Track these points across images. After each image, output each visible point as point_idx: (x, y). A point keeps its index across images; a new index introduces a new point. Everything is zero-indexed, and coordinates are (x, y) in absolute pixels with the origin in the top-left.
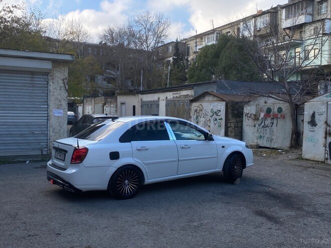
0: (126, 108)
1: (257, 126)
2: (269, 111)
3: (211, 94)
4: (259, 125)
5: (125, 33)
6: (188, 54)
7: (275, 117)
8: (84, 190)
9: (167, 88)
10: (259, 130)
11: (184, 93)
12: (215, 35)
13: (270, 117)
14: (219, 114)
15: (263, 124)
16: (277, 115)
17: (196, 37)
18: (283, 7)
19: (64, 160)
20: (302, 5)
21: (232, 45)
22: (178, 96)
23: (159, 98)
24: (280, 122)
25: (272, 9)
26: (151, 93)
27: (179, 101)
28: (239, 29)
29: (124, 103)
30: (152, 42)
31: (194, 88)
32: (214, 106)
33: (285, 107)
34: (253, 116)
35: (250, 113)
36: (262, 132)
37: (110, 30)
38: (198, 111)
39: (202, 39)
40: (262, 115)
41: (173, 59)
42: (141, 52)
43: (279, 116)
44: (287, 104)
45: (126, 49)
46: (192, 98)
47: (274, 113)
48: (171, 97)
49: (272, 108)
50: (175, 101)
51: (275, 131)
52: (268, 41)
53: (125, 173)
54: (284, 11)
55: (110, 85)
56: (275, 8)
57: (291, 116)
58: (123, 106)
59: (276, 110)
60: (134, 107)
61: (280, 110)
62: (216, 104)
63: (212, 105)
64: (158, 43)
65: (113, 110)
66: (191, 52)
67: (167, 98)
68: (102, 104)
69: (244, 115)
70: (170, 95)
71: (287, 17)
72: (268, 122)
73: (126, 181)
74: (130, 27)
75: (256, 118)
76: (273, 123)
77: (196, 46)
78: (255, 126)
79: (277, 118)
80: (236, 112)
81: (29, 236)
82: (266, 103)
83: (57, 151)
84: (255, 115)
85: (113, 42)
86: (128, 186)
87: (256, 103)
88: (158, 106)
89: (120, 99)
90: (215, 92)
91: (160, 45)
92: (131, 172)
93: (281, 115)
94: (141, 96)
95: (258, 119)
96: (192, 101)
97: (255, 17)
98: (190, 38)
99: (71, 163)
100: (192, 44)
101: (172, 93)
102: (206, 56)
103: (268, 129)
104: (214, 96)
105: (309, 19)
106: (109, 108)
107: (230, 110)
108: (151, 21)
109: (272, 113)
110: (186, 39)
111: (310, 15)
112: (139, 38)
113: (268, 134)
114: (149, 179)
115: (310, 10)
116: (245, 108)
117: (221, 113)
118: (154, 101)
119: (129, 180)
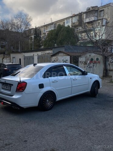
0: (15, 60)
1: (86, 67)
2: (92, 60)
3: (62, 52)
4: (87, 67)
5: (10, 23)
6: (41, 34)
7: (95, 63)
8: (25, 108)
9: (33, 50)
10: (87, 69)
11: (47, 52)
12: (53, 25)
13: (93, 62)
14: (67, 62)
15: (89, 66)
16: (96, 62)
17: (45, 26)
18: (84, 13)
19: (10, 90)
20: (93, 12)
21: (63, 30)
22: (44, 53)
23: (34, 55)
24: (98, 65)
25: (79, 13)
26: (29, 52)
27: (45, 56)
28: (64, 23)
29: (14, 58)
30: (23, 28)
31: (53, 49)
32: (64, 58)
33: (100, 58)
34: (83, 62)
35: (82, 61)
36: (89, 70)
37: (2, 22)
38: (56, 61)
39: (47, 27)
40: (88, 62)
41: (34, 36)
42: (18, 33)
43: (97, 62)
44: (101, 56)
45: (10, 31)
46: (51, 55)
47: (94, 61)
48: (41, 54)
49: (93, 58)
50: (43, 56)
51: (95, 69)
52: (77, 28)
53: (47, 95)
54: (85, 15)
55: (3, 49)
56: (81, 13)
57: (104, 62)
58: (14, 59)
59: (95, 59)
60: (20, 59)
61: (97, 59)
62: (65, 57)
63: (63, 58)
64: (27, 28)
65: (9, 61)
66: (42, 33)
67: (38, 54)
68: (2, 58)
69: (79, 62)
70: (40, 53)
71: (86, 18)
72: (92, 65)
73: (47, 100)
74: (12, 20)
75: (85, 63)
76: (94, 66)
77: (44, 30)
78: (85, 67)
79: (96, 63)
80: (75, 61)
81: (6, 145)
82: (90, 56)
83: (4, 84)
84: (85, 62)
85: (4, 28)
86: (49, 103)
87: (85, 56)
88: (33, 58)
89: (12, 55)
90: (64, 51)
91: (27, 29)
92: (50, 95)
93: (98, 62)
94: (23, 54)
95: (86, 64)
96: (52, 56)
97: (72, 17)
98: (41, 26)
99: (16, 92)
100: (42, 30)
101: (40, 52)
102: (52, 35)
103: (91, 68)
104: (64, 53)
105: (96, 19)
106: (6, 60)
107: (72, 60)
108: (22, 18)
109: (93, 61)
110: (39, 27)
111: (96, 17)
112: (17, 26)
113: (92, 71)
114: (59, 98)
115: (96, 14)
116: (79, 59)
117: (68, 61)
118: (31, 56)
119: (49, 100)
